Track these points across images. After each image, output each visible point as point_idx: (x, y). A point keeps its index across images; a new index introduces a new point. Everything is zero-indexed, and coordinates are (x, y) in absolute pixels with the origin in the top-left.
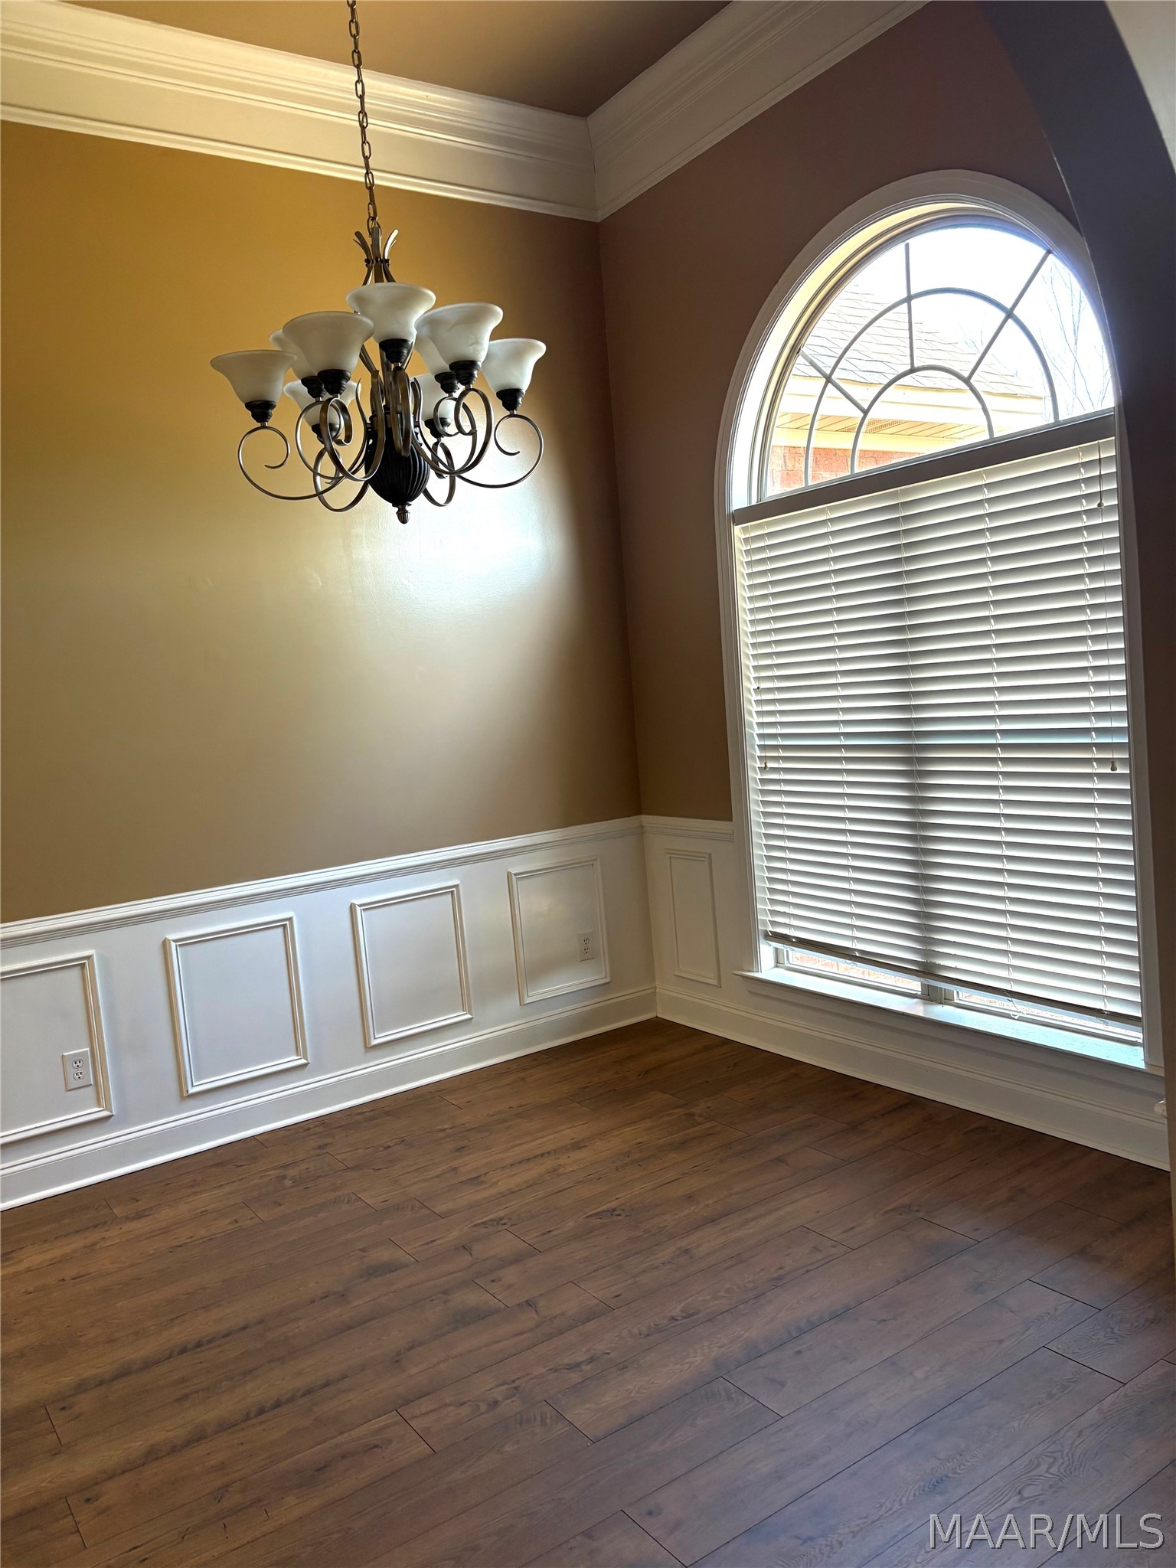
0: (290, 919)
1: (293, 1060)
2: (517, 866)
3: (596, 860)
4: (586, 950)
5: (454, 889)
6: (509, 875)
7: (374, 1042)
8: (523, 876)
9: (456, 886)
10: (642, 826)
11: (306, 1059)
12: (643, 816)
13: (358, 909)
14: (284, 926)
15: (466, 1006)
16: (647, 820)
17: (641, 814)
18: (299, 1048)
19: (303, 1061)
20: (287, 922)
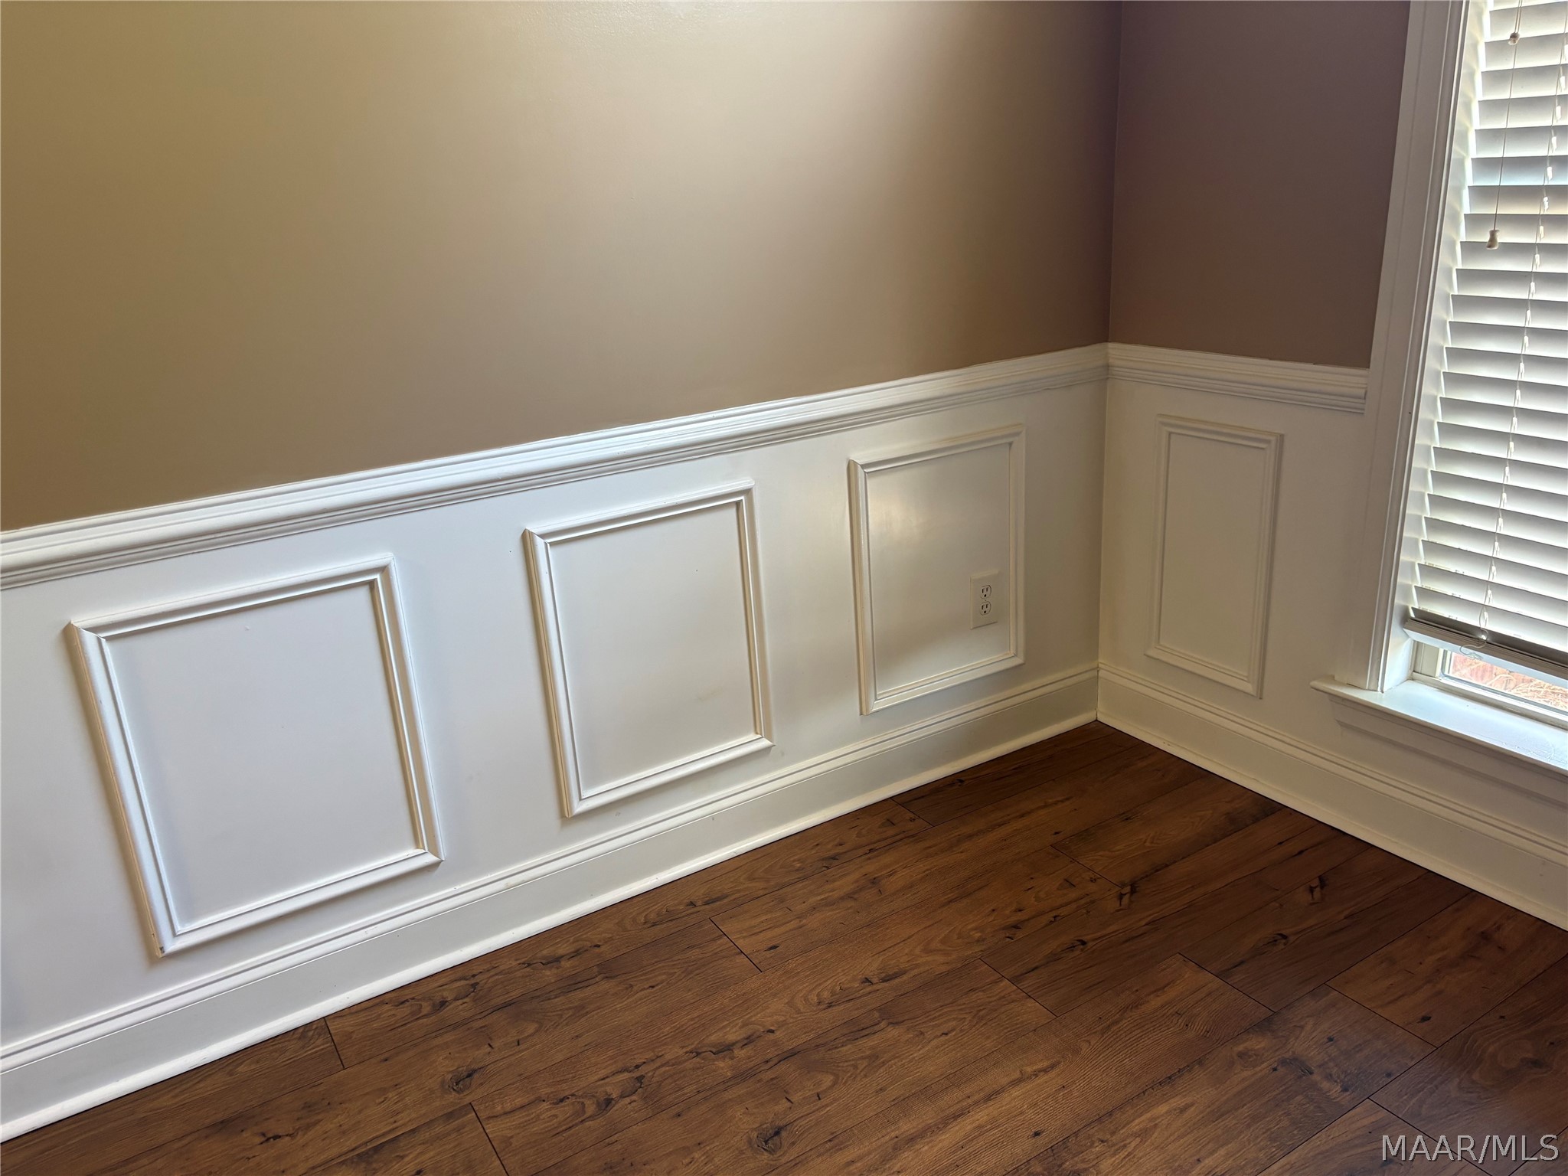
0: (383, 570)
1: (408, 857)
2: (866, 446)
3: (1017, 434)
4: (984, 609)
5: (742, 498)
6: (851, 467)
7: (579, 808)
8: (877, 467)
9: (747, 492)
10: (1107, 367)
11: (436, 853)
12: (1110, 345)
13: (540, 543)
14: (372, 584)
15: (761, 723)
16: (1118, 353)
17: (1107, 341)
18: (419, 831)
19: (430, 859)
20: (377, 576)
